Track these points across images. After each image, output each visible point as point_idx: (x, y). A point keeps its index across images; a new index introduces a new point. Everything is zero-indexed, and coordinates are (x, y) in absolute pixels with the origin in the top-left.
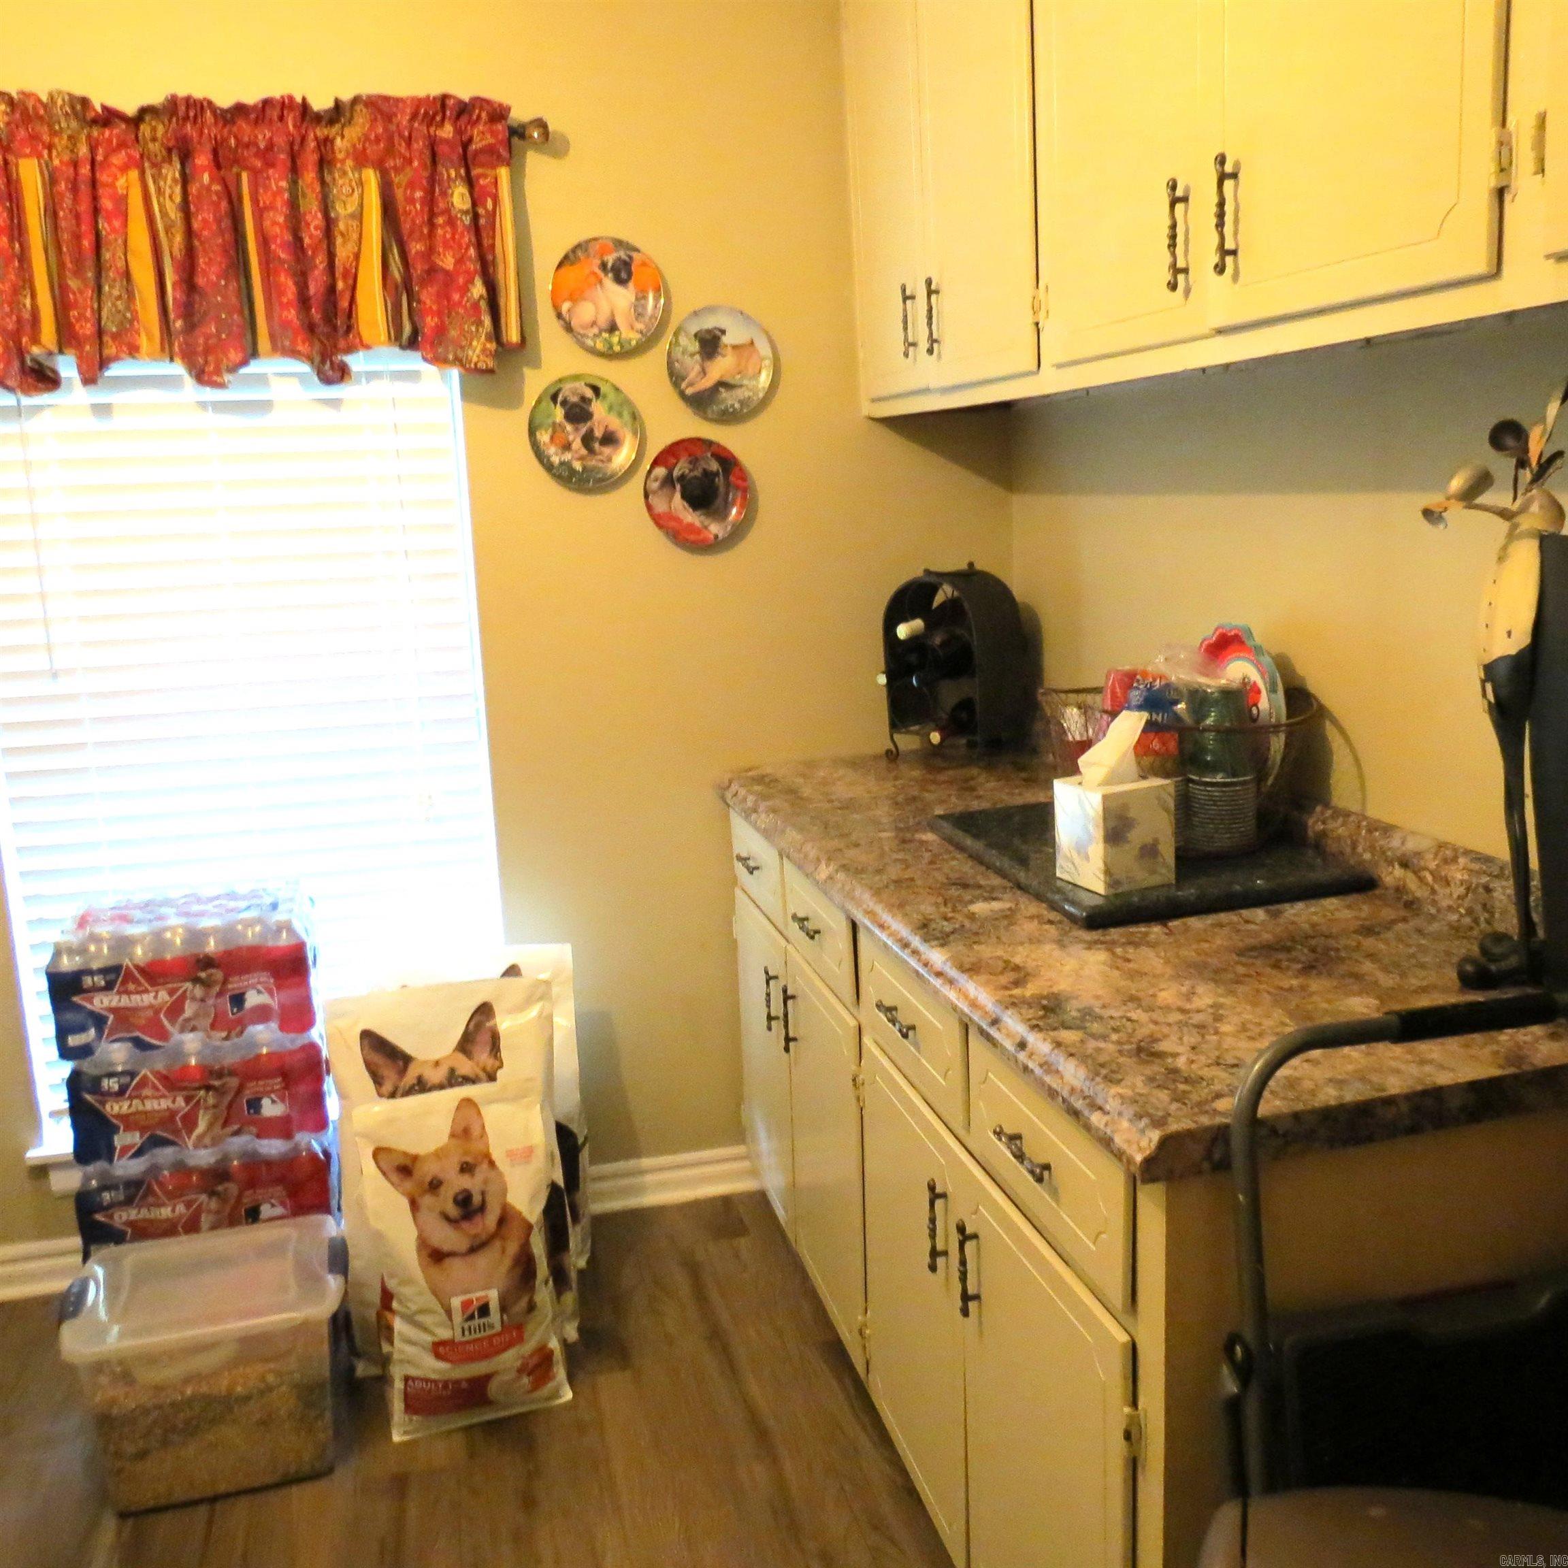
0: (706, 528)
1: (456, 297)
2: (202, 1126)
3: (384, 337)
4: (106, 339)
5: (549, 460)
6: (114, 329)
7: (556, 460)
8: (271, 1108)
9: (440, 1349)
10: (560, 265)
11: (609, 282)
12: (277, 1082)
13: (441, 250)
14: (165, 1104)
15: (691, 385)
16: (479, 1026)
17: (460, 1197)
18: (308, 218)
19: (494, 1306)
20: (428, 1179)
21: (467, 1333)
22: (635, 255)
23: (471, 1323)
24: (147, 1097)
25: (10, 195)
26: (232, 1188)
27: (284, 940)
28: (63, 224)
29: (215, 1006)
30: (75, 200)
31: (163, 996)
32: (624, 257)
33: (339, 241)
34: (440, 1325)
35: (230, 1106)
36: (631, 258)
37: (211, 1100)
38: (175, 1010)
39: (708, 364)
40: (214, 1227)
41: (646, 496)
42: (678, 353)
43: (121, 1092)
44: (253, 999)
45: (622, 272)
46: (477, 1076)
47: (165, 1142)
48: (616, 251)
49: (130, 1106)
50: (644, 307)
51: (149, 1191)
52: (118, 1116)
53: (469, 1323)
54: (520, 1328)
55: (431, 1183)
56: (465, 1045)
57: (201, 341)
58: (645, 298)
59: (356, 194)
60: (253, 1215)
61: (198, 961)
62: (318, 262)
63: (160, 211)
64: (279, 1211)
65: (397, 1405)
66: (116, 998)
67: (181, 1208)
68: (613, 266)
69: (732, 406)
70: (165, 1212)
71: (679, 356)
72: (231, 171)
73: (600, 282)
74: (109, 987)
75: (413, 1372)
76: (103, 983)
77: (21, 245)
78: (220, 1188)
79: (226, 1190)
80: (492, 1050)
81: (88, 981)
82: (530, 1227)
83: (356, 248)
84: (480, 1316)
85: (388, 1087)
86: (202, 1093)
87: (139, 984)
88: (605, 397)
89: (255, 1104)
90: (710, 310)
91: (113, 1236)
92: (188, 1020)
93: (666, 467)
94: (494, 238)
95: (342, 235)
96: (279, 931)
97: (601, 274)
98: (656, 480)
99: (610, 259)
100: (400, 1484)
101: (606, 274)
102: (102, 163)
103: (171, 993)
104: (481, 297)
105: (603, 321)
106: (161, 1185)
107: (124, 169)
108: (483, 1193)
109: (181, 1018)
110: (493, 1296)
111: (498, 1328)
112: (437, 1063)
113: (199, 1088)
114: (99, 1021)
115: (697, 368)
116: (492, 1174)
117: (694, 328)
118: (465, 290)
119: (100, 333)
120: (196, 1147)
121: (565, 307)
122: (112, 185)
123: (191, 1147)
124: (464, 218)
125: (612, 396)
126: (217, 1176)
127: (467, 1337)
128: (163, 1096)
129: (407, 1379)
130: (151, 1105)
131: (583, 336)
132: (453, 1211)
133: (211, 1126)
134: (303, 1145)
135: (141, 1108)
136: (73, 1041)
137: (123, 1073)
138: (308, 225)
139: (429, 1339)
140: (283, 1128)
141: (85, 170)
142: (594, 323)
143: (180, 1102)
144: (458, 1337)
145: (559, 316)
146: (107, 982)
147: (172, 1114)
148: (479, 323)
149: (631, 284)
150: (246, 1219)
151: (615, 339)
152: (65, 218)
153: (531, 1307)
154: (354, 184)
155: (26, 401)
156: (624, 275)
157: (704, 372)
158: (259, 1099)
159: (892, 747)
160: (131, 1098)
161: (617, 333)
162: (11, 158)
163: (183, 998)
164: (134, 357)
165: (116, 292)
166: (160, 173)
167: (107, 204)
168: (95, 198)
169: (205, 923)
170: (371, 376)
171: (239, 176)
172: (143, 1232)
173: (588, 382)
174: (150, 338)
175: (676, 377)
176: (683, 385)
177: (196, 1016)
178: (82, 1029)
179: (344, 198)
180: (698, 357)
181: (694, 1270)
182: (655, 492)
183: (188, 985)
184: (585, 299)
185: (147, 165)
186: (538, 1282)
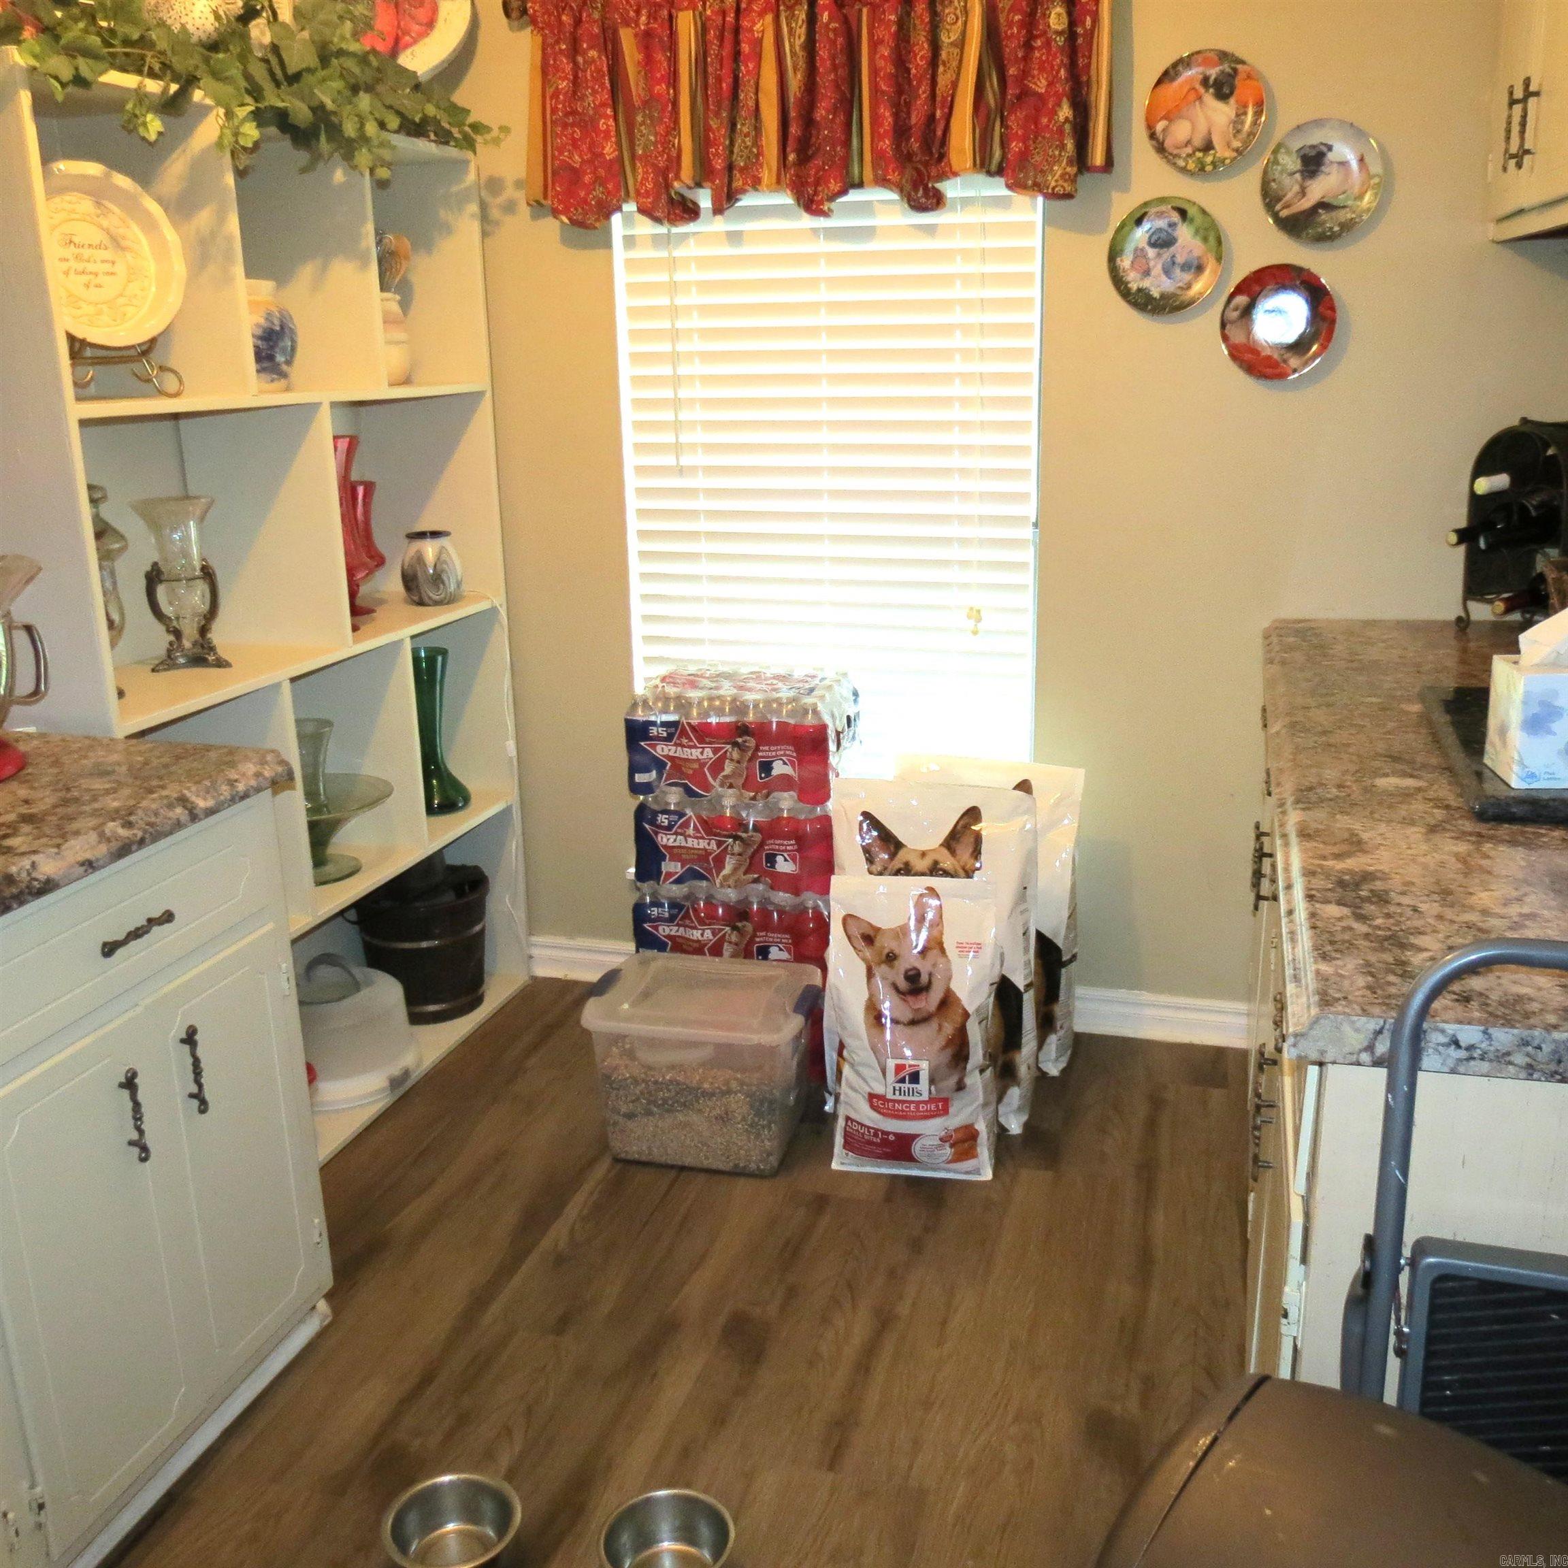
0: (1285, 361)
1: (1045, 121)
2: (727, 870)
3: (969, 164)
4: (736, 173)
5: (1126, 286)
6: (742, 164)
7: (1134, 287)
8: (784, 866)
9: (875, 1100)
10: (1159, 82)
11: (1209, 99)
12: (791, 844)
13: (1036, 72)
14: (703, 844)
15: (1287, 206)
16: (967, 827)
17: (911, 973)
18: (916, 48)
19: (924, 1077)
20: (886, 951)
21: (897, 1093)
22: (1239, 67)
23: (902, 1085)
24: (690, 836)
25: (671, 47)
26: (749, 927)
27: (810, 720)
28: (710, 69)
29: (747, 769)
30: (721, 46)
31: (708, 753)
32: (1228, 70)
33: (941, 69)
34: (875, 1080)
35: (752, 857)
36: (1235, 70)
37: (737, 849)
38: (717, 767)
39: (1309, 183)
40: (733, 956)
41: (1223, 325)
42: (1276, 172)
43: (669, 828)
44: (779, 768)
45: (1223, 88)
46: (956, 872)
47: (702, 877)
48: (1221, 64)
49: (675, 840)
50: (1243, 123)
51: (687, 916)
52: (665, 847)
53: (901, 1085)
54: (946, 1102)
55: (888, 955)
56: (951, 842)
57: (812, 172)
58: (1245, 113)
59: (960, 22)
60: (764, 953)
61: (738, 728)
62: (921, 92)
63: (791, 51)
64: (785, 955)
65: (839, 1140)
66: (673, 748)
67: (708, 934)
68: (1216, 80)
69: (1331, 228)
70: (696, 935)
71: (1277, 176)
72: (853, 7)
73: (1200, 98)
74: (669, 738)
75: (853, 1115)
76: (665, 734)
77: (675, 90)
78: (739, 924)
79: (744, 926)
80: (974, 851)
81: (654, 731)
82: (966, 1015)
83: (954, 76)
84: (910, 1082)
85: (877, 867)
86: (731, 840)
87: (691, 740)
88: (1192, 221)
89: (771, 859)
90: (1318, 123)
91: (657, 944)
92: (726, 777)
93: (1249, 295)
94: (1090, 57)
95: (944, 64)
96: (806, 712)
97: (1202, 90)
98: (1236, 309)
99: (1213, 73)
100: (820, 1203)
101: (1207, 91)
102: (745, 9)
103: (715, 751)
104: (1067, 120)
105: (1198, 141)
106: (696, 911)
107: (762, 14)
108: (930, 975)
109: (722, 774)
110: (924, 1067)
111: (925, 1097)
112: (924, 854)
113: (729, 837)
114: (659, 764)
115: (1296, 188)
116: (941, 960)
117: (1296, 144)
118: (1053, 113)
119: (730, 168)
120: (722, 886)
121: (1160, 126)
122: (751, 30)
123: (718, 885)
124: (1058, 39)
125: (1199, 219)
126: (738, 914)
127: (897, 1097)
128: (702, 838)
129: (848, 1119)
130: (691, 843)
131: (1175, 156)
132: (903, 984)
133: (735, 870)
134: (810, 904)
135: (683, 844)
136: (640, 778)
137: (674, 812)
138: (915, 56)
139: (868, 1090)
140: (793, 884)
141: (730, 18)
142: (1188, 143)
143: (713, 845)
144: (890, 1096)
145: (1152, 136)
146: (668, 734)
147: (707, 853)
148: (1062, 147)
149: (1232, 101)
150: (758, 955)
151: (1209, 159)
152: (712, 63)
153: (960, 1087)
154: (958, 12)
155: (674, 230)
156: (1226, 90)
157: (1303, 192)
158: (775, 855)
159: (1463, 614)
160: (676, 834)
161: (1212, 152)
162: (673, 11)
163: (724, 757)
164: (757, 190)
165: (745, 130)
166: (794, 15)
167: (745, 48)
168: (737, 42)
169: (750, 697)
170: (966, 202)
171: (860, 11)
172: (680, 946)
173: (1174, 205)
174: (770, 170)
175: (1270, 198)
176: (1278, 207)
177: (734, 774)
178: (648, 771)
179: (948, 27)
180: (1298, 176)
181: (1156, 1103)
182: (1232, 322)
183: (728, 747)
184: (1181, 117)
185: (782, 8)
186: (969, 1066)
